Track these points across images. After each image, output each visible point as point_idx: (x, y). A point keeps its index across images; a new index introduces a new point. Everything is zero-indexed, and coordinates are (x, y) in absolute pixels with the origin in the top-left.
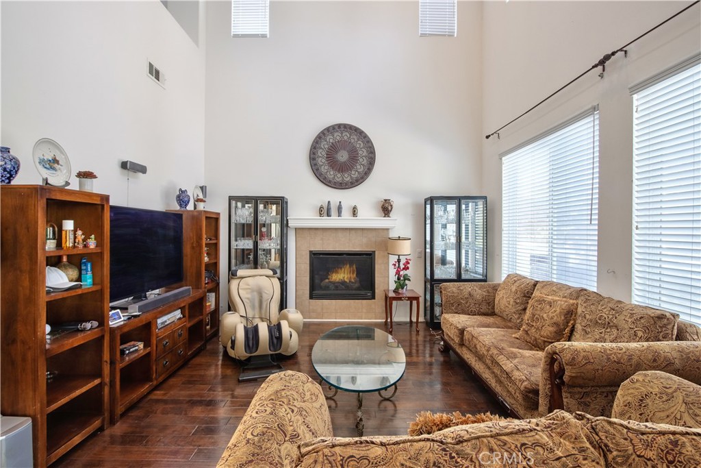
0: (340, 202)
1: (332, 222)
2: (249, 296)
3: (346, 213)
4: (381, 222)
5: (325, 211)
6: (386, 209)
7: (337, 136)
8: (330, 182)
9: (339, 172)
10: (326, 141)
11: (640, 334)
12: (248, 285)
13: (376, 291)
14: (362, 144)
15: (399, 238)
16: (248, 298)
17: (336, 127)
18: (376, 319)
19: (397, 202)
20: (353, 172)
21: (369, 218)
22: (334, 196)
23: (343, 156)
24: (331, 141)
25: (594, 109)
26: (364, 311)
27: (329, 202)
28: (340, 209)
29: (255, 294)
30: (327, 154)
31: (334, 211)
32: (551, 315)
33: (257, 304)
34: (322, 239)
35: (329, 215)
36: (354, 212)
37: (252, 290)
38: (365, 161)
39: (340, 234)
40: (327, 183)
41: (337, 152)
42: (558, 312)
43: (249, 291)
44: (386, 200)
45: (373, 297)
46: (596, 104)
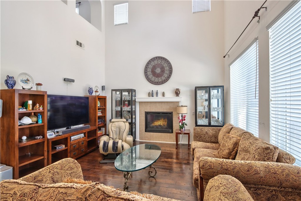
0: (157, 91)
2: (115, 130)
3: (160, 95)
4: (175, 99)
5: (151, 94)
6: (177, 93)
7: (156, 62)
8: (153, 82)
9: (157, 77)
10: (151, 64)
11: (256, 156)
12: (115, 125)
13: (173, 129)
14: (166, 65)
15: (182, 106)
16: (114, 131)
17: (155, 58)
18: (173, 142)
19: (182, 89)
20: (163, 77)
21: (170, 97)
22: (155, 88)
23: (158, 71)
24: (153, 64)
25: (256, 39)
26: (168, 138)
27: (152, 91)
28: (157, 93)
29: (118, 129)
30: (152, 70)
31: (155, 94)
32: (229, 144)
33: (118, 133)
34: (150, 107)
35: (153, 96)
36: (163, 95)
37: (117, 127)
38: (168, 72)
39: (158, 104)
40: (152, 83)
41: (155, 69)
42: (231, 143)
43: (115, 127)
44: (177, 89)
45: (172, 132)
46: (257, 37)
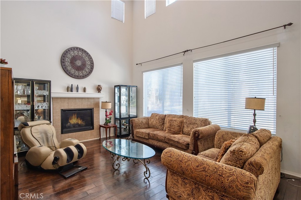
0: (78, 85)
1: (74, 94)
2: (40, 136)
3: (80, 90)
4: (96, 95)
5: (70, 89)
6: (99, 89)
8: (72, 75)
9: (77, 70)
10: (70, 54)
12: (38, 130)
13: (94, 126)
14: (88, 59)
15: (106, 102)
17: (76, 48)
18: (94, 138)
19: (104, 86)
20: (84, 71)
21: (91, 93)
22: (74, 82)
23: (79, 63)
24: (73, 55)
25: (182, 64)
26: (89, 135)
27: (72, 85)
28: (77, 89)
29: (43, 134)
30: (71, 61)
31: (74, 89)
32: (177, 124)
34: (68, 103)
35: (72, 91)
36: (85, 90)
37: (41, 133)
38: (89, 67)
39: (77, 100)
40: (71, 75)
41: (76, 61)
44: (99, 85)
45: (93, 129)
46: (182, 62)
